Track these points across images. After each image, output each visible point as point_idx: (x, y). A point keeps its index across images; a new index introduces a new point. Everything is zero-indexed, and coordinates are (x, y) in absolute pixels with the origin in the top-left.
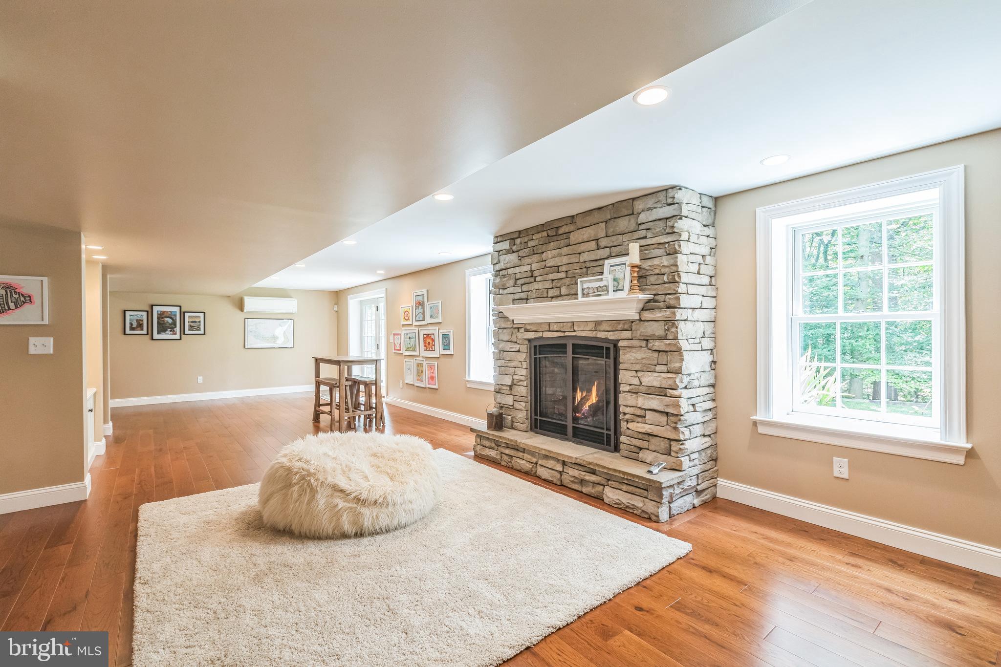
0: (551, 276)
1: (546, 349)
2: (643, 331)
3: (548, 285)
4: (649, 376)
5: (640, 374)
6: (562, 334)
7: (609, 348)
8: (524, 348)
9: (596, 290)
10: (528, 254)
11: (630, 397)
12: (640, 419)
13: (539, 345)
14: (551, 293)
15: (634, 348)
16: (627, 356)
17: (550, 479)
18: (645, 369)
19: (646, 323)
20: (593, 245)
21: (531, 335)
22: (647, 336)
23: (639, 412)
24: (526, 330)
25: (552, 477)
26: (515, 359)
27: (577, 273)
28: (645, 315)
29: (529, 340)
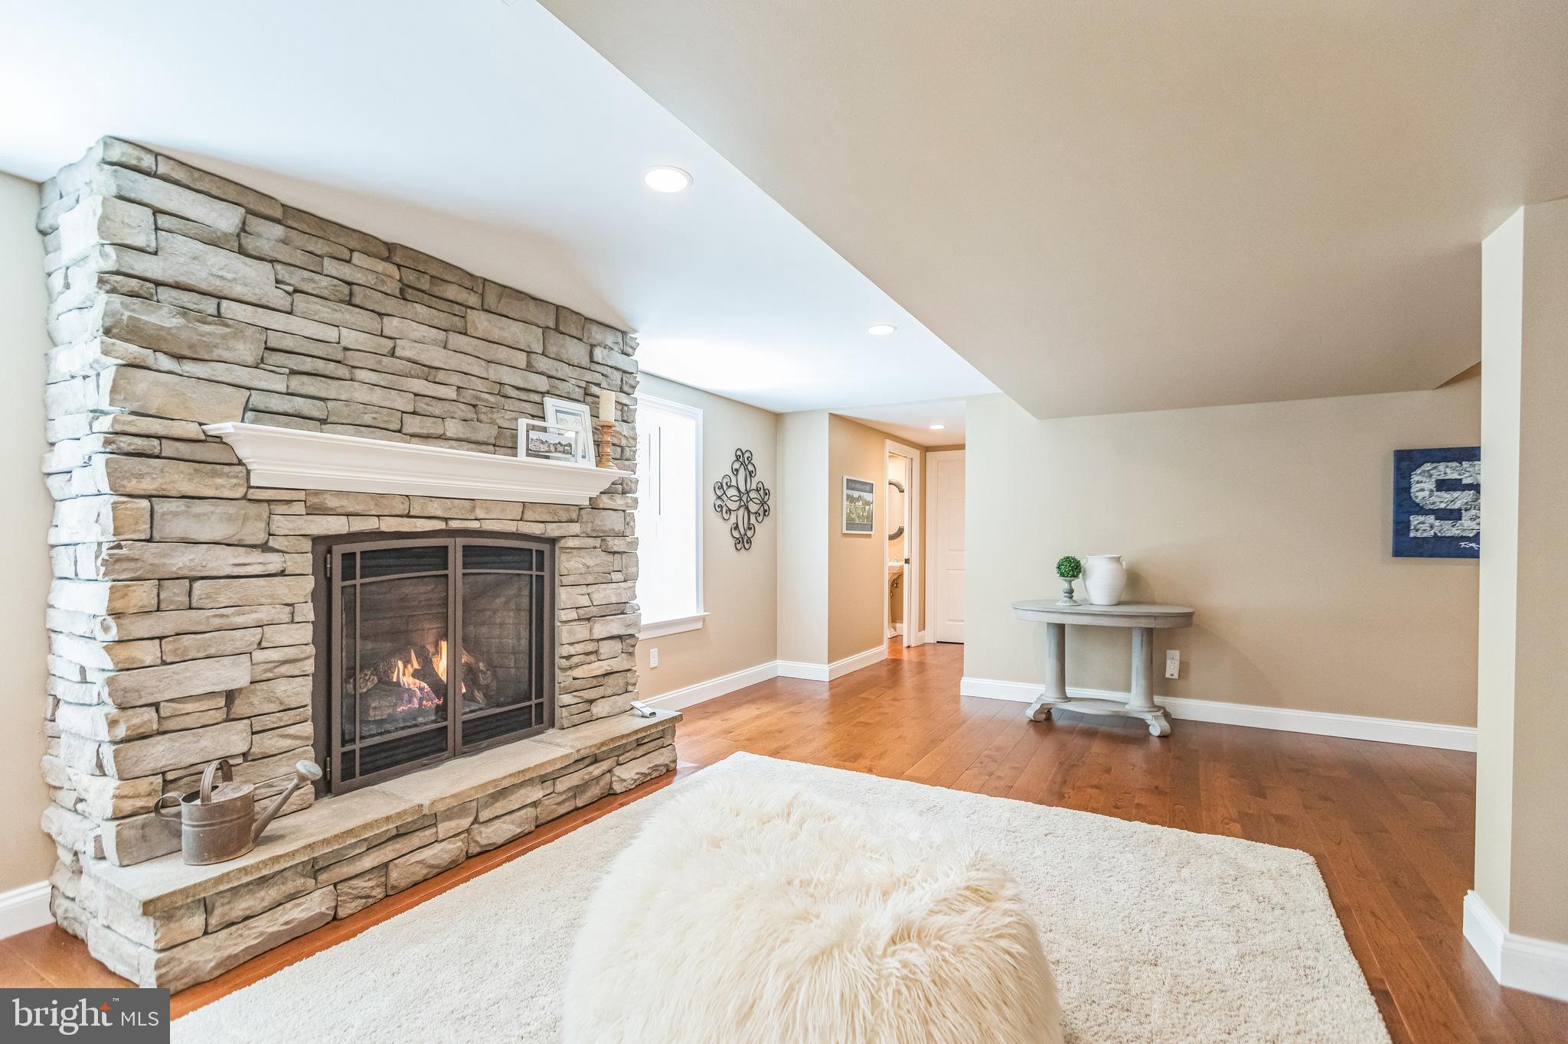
0: (419, 385)
1: (383, 562)
2: (599, 523)
3: (403, 402)
4: (605, 589)
5: (590, 589)
6: (439, 525)
7: (543, 552)
8: (304, 562)
9: (552, 449)
10: (325, 293)
11: (578, 628)
12: (593, 657)
13: (362, 553)
14: (413, 425)
15: (584, 550)
16: (572, 563)
17: (519, 830)
18: (600, 579)
19: (604, 513)
20: (521, 359)
21: (336, 526)
22: (603, 531)
23: (591, 647)
24: (314, 510)
25: (520, 825)
26: (263, 600)
27: (487, 401)
28: (605, 501)
29: (316, 540)
